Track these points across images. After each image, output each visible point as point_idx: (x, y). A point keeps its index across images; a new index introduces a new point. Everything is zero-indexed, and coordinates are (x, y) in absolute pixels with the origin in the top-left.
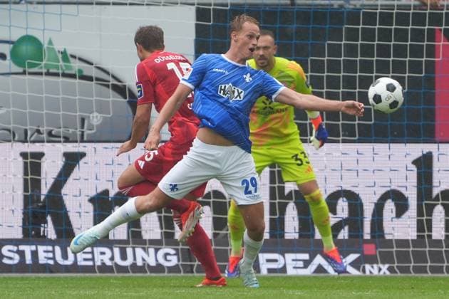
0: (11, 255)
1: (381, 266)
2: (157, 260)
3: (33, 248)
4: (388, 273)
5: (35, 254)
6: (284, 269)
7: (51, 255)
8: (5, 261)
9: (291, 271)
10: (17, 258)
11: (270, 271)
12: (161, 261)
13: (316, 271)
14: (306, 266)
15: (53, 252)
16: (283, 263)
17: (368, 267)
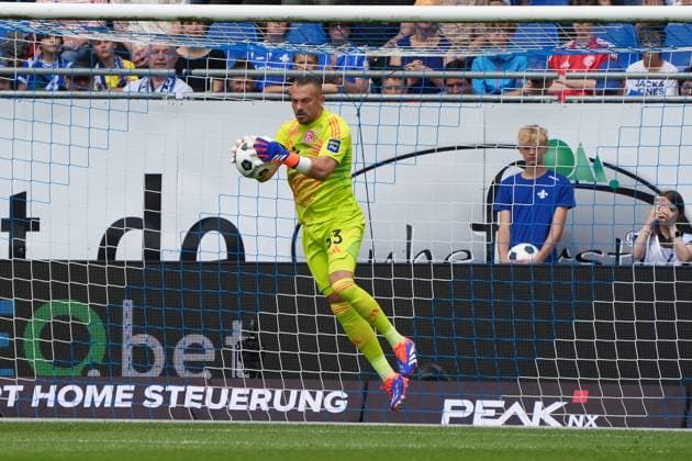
0: (154, 396)
1: (589, 417)
2: (322, 406)
3: (182, 389)
4: (595, 426)
5: (182, 396)
6: (470, 419)
7: (200, 397)
8: (146, 404)
9: (478, 422)
10: (159, 400)
11: (452, 420)
12: (328, 406)
13: (508, 422)
14: (497, 417)
15: (204, 394)
16: (472, 410)
17: (572, 417)
